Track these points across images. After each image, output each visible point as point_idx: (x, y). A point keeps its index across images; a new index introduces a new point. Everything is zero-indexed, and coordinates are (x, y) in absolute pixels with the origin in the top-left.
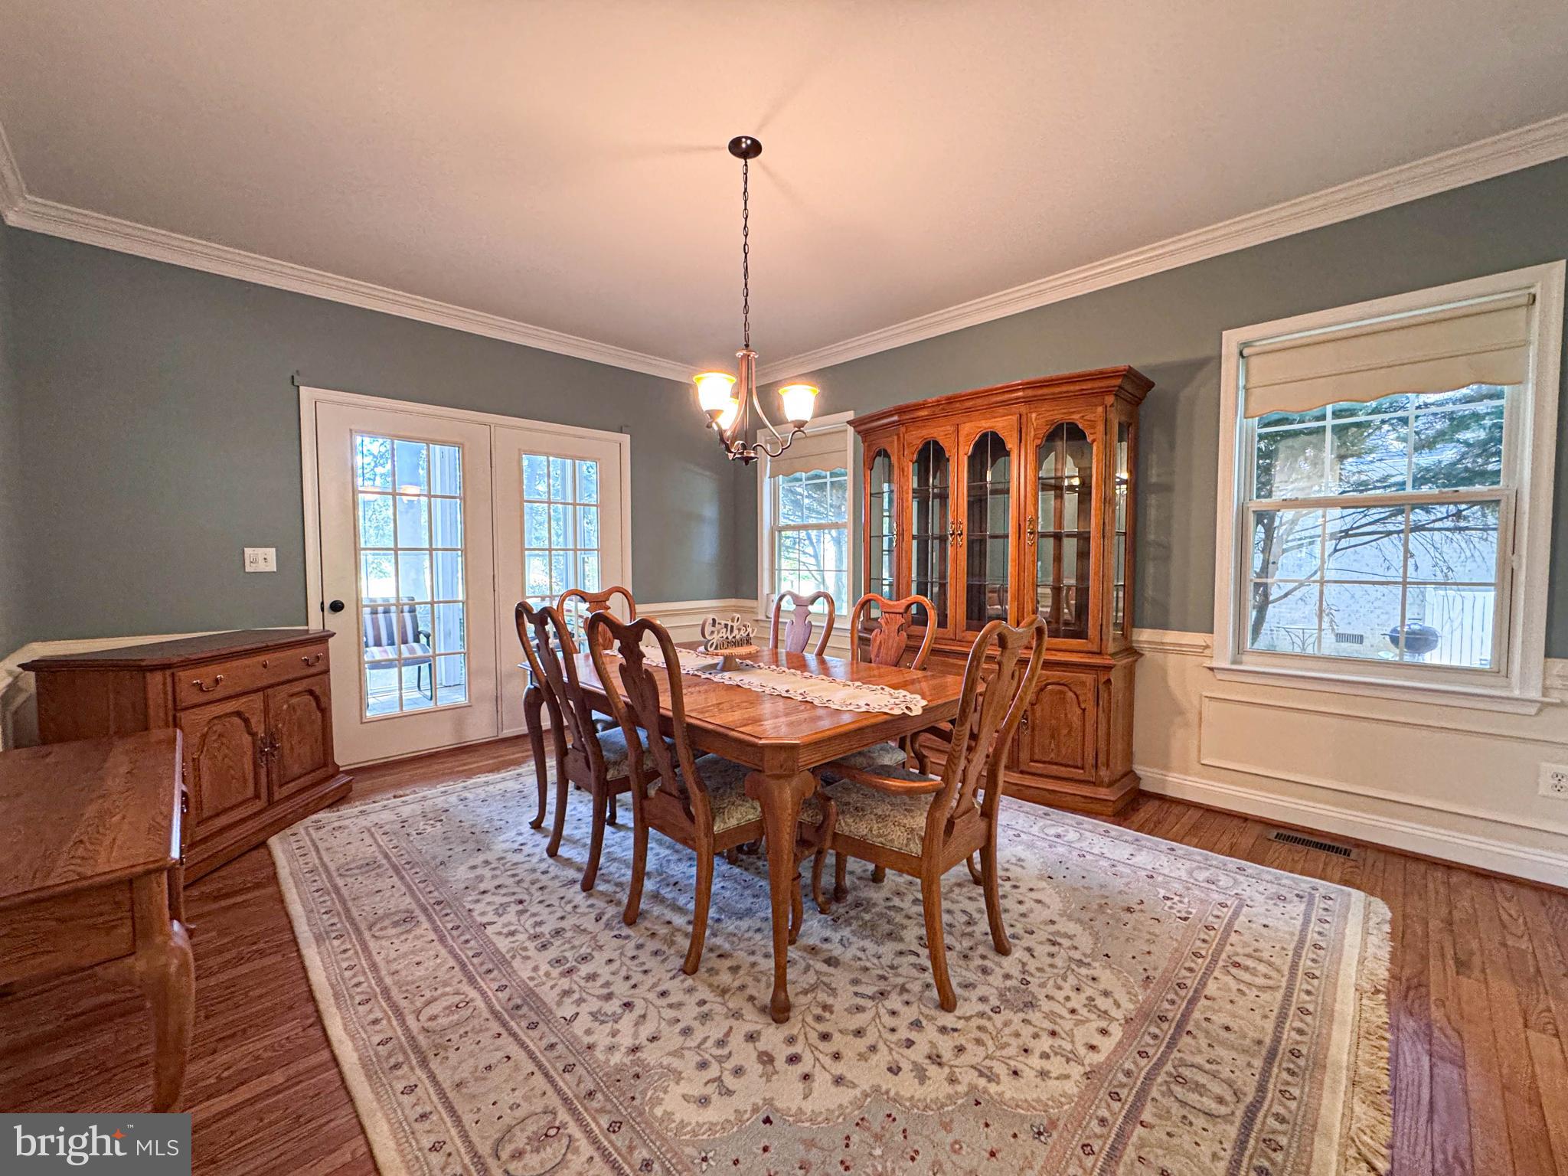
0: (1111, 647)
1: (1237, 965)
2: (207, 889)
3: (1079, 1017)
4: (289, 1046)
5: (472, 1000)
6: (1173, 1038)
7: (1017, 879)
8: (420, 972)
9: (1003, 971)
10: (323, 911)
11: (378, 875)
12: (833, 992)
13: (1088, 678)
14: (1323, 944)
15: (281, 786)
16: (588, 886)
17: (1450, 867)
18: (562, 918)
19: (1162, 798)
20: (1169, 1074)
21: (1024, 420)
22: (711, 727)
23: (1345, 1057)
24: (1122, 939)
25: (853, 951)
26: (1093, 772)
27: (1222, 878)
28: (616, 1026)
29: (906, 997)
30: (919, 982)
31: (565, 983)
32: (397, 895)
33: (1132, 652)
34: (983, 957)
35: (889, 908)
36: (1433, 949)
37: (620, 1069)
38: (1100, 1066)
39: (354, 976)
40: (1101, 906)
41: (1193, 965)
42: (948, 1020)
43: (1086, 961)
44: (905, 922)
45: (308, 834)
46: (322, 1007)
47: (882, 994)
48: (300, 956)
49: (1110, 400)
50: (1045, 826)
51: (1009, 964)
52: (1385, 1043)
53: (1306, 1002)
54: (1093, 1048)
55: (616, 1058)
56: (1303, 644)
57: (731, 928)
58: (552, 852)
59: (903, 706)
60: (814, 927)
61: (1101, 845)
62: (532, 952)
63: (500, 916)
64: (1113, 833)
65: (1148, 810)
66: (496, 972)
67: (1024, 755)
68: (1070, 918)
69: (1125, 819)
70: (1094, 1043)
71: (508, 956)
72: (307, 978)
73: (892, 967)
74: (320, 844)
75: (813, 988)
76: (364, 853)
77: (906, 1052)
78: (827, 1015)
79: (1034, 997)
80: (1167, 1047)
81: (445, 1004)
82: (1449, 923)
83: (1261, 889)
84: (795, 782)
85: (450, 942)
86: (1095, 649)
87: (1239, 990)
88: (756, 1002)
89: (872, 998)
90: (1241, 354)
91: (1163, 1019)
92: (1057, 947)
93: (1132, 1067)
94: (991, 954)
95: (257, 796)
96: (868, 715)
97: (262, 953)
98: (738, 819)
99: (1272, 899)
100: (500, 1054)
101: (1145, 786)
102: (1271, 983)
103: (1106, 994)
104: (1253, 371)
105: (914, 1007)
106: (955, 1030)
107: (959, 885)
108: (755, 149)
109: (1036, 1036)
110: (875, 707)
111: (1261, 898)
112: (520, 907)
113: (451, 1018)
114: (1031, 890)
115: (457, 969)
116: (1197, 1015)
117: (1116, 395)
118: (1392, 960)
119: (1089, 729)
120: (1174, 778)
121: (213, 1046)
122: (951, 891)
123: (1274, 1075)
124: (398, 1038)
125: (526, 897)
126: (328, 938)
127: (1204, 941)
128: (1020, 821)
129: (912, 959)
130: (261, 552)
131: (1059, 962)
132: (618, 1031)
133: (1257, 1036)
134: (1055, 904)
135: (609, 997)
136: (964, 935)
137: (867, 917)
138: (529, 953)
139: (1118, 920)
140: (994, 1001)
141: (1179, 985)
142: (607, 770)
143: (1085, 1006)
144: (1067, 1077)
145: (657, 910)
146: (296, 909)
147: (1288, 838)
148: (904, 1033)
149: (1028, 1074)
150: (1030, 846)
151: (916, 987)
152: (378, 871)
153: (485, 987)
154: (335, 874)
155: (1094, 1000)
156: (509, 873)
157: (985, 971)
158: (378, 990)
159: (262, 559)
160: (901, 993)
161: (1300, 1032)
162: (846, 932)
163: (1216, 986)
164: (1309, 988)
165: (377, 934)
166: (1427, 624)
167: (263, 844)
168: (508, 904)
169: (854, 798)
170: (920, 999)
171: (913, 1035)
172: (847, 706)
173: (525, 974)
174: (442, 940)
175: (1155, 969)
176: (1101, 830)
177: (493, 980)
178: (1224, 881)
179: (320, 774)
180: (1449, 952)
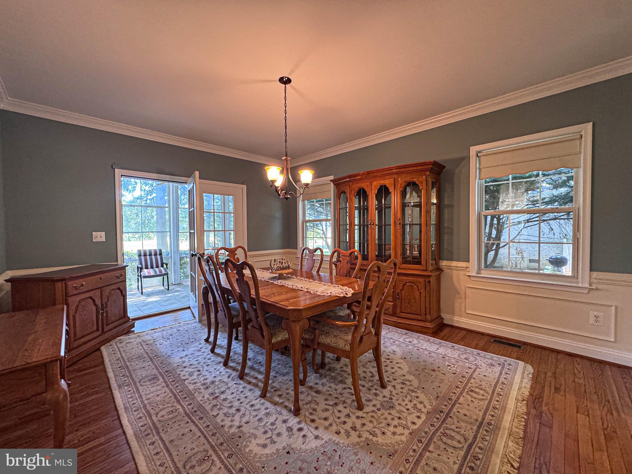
0: (430, 268)
1: (472, 391)
2: (76, 367)
3: (410, 412)
4: (106, 427)
5: (178, 409)
6: (444, 419)
7: (392, 359)
8: (158, 399)
9: (383, 395)
10: (121, 375)
11: (144, 361)
12: (317, 404)
13: (421, 280)
14: (506, 383)
15: (107, 325)
16: (226, 364)
17: (558, 352)
18: (215, 377)
19: (452, 326)
20: (441, 433)
21: (396, 181)
22: (270, 302)
23: (508, 425)
24: (430, 382)
25: (326, 388)
26: (424, 316)
27: (471, 358)
28: (233, 418)
29: (345, 405)
30: (351, 400)
31: (214, 402)
32: (151, 369)
33: (439, 270)
34: (376, 389)
35: (342, 371)
36: (547, 384)
37: (233, 434)
38: (415, 430)
39: (132, 401)
40: (423, 369)
41: (455, 391)
42: (360, 413)
43: (415, 390)
44: (347, 376)
45: (117, 345)
46: (120, 412)
47: (336, 404)
48: (112, 393)
49: (428, 173)
50: (406, 338)
51: (386, 392)
52: (523, 419)
53: (496, 405)
54: (414, 423)
55: (233, 430)
56: (516, 264)
57: (280, 380)
58: (212, 351)
59: (344, 293)
60: (312, 378)
61: (426, 345)
62: (202, 390)
63: (191, 376)
64: (431, 340)
65: (446, 331)
66: (188, 398)
67: (398, 311)
68: (411, 374)
69: (437, 335)
70: (415, 421)
71: (193, 392)
72: (114, 402)
73: (341, 394)
74: (121, 349)
75: (309, 402)
76: (138, 352)
77: (343, 426)
78: (314, 412)
79: (394, 404)
80: (442, 423)
81: (168, 411)
82: (555, 373)
83: (485, 361)
84: (301, 323)
85: (171, 386)
86: (424, 269)
87: (471, 400)
88: (287, 408)
89: (332, 406)
90: (477, 155)
91: (441, 412)
92: (404, 386)
93: (428, 430)
94: (379, 388)
95: (98, 330)
96: (330, 297)
97: (97, 392)
98: (281, 337)
99: (489, 365)
100: (187, 430)
101: (445, 322)
102: (484, 397)
103: (421, 403)
104: (482, 162)
105: (348, 409)
106: (362, 417)
107: (370, 362)
108: (289, 81)
109: (393, 419)
110: (334, 294)
111: (484, 365)
112: (199, 373)
113: (169, 416)
114: (397, 363)
115: (173, 397)
116: (455, 410)
117: (430, 171)
118: (531, 388)
119: (423, 299)
120: (456, 318)
121: (77, 428)
122: (366, 364)
123: (480, 432)
124: (149, 424)
125: (201, 369)
126: (123, 386)
127: (461, 382)
128: (396, 336)
129: (349, 390)
130: (99, 233)
131: (404, 391)
132: (234, 420)
133: (475, 417)
134: (406, 368)
135: (231, 407)
136: (370, 381)
137: (333, 374)
138: (201, 391)
139: (429, 374)
140: (378, 406)
141: (449, 399)
142: (233, 319)
143: (412, 407)
144: (403, 434)
145: (252, 373)
146: (111, 375)
147: (498, 342)
148: (343, 419)
149: (389, 433)
150: (399, 346)
151: (349, 401)
152: (144, 359)
153: (183, 404)
154: (126, 361)
155: (416, 405)
156: (195, 359)
157: (376, 395)
158: (142, 405)
159: (100, 236)
160: (343, 404)
161: (493, 416)
162: (324, 380)
163: (463, 399)
164: (498, 399)
165: (142, 384)
166: (564, 255)
167: (99, 349)
168: (194, 372)
169: (326, 329)
170: (350, 406)
171: (346, 420)
172: (323, 293)
173: (199, 399)
174: (167, 386)
175: (441, 393)
176: (427, 339)
177: (187, 401)
178: (472, 358)
179: (122, 321)
180: (553, 385)
